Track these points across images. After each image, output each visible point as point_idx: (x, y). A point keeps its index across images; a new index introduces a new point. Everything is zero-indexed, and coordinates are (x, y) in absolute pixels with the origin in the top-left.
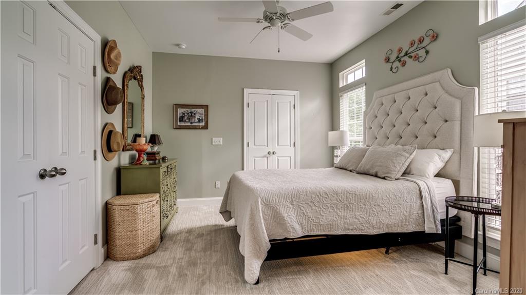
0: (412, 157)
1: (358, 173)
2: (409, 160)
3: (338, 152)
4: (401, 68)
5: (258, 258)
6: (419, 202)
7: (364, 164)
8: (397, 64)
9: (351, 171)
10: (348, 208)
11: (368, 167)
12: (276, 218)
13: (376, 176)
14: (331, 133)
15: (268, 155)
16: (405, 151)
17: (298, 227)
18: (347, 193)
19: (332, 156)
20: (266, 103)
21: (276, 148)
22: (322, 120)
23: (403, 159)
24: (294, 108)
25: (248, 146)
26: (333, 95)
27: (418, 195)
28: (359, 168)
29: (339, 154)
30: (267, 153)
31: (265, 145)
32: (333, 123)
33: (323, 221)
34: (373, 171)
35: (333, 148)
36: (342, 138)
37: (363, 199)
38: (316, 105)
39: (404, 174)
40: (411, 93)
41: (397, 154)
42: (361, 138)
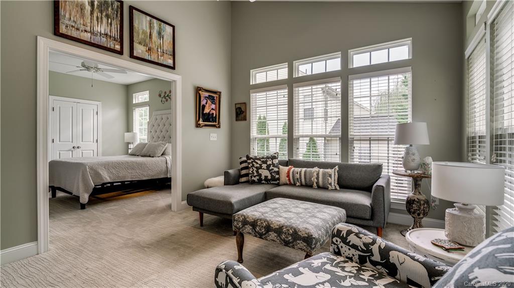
0: (166, 147)
1: (142, 156)
2: (164, 148)
3: (131, 146)
4: (166, 102)
5: (87, 193)
6: (166, 165)
7: (144, 151)
8: (164, 99)
9: (138, 156)
10: (133, 169)
11: (146, 152)
12: (96, 174)
13: (150, 156)
14: (126, 134)
15: (73, 149)
16: (162, 144)
17: (108, 178)
18: (132, 162)
19: (128, 149)
20: (71, 108)
21: (80, 144)
22: (120, 125)
23: (162, 148)
24: (97, 114)
25: (53, 142)
26: (128, 108)
27: (165, 163)
28: (142, 154)
29: (132, 147)
30: (71, 147)
31: (70, 142)
32: (129, 127)
33: (121, 175)
34: (148, 154)
35: (128, 143)
36: (134, 137)
37: (140, 165)
38: (115, 113)
39: (162, 154)
40: (163, 116)
41: (159, 146)
42: (146, 137)
